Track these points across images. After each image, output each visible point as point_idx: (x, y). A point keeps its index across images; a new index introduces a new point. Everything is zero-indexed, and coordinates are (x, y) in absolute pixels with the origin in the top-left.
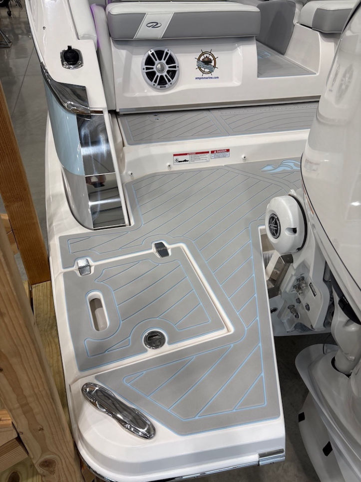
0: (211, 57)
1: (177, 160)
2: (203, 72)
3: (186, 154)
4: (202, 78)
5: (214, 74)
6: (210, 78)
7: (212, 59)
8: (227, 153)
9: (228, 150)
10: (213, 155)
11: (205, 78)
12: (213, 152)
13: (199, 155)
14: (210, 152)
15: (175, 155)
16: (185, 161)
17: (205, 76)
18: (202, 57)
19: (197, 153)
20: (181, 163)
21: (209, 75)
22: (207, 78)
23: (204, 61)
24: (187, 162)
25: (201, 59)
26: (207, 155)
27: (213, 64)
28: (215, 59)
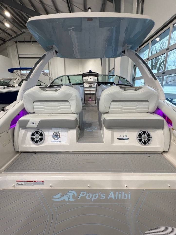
0: (58, 134)
1: (18, 183)
2: (55, 139)
3: (22, 181)
4: (54, 141)
5: (59, 140)
6: (57, 141)
7: (59, 134)
8: (43, 183)
9: (43, 181)
10: (35, 183)
11: (55, 141)
12: (35, 181)
13: (28, 182)
14: (34, 181)
15: (17, 181)
16: (22, 184)
17: (55, 140)
18: (55, 134)
19: (27, 181)
20: (20, 185)
21: (57, 140)
22: (56, 141)
23: (55, 135)
24: (22, 185)
25: (54, 134)
26: (33, 183)
27: (59, 136)
28: (60, 134)
